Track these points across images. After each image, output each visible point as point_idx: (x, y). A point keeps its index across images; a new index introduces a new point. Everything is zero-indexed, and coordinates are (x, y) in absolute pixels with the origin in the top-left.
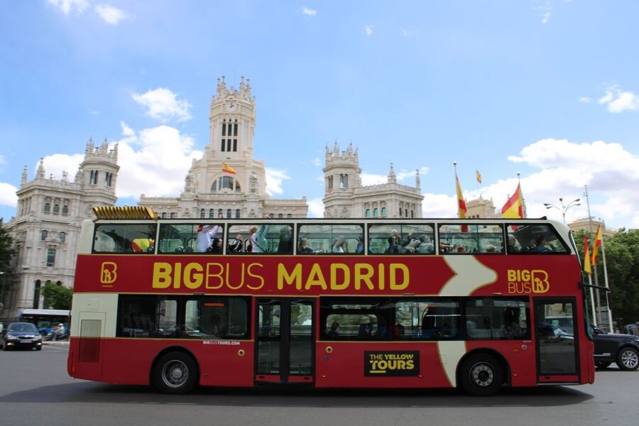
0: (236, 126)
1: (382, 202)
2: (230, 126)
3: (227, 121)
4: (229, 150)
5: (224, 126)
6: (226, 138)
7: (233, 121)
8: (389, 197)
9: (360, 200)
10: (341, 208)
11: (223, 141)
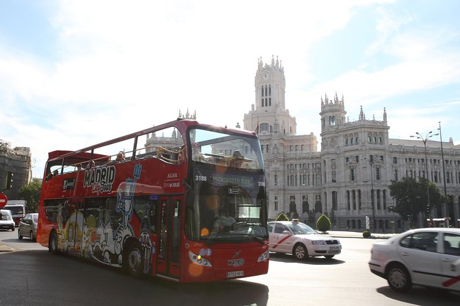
0: (270, 89)
1: (355, 133)
2: (266, 89)
3: (264, 86)
4: (266, 105)
5: (263, 90)
6: (264, 98)
7: (268, 86)
8: (359, 130)
9: (342, 133)
10: (330, 140)
11: (263, 100)
